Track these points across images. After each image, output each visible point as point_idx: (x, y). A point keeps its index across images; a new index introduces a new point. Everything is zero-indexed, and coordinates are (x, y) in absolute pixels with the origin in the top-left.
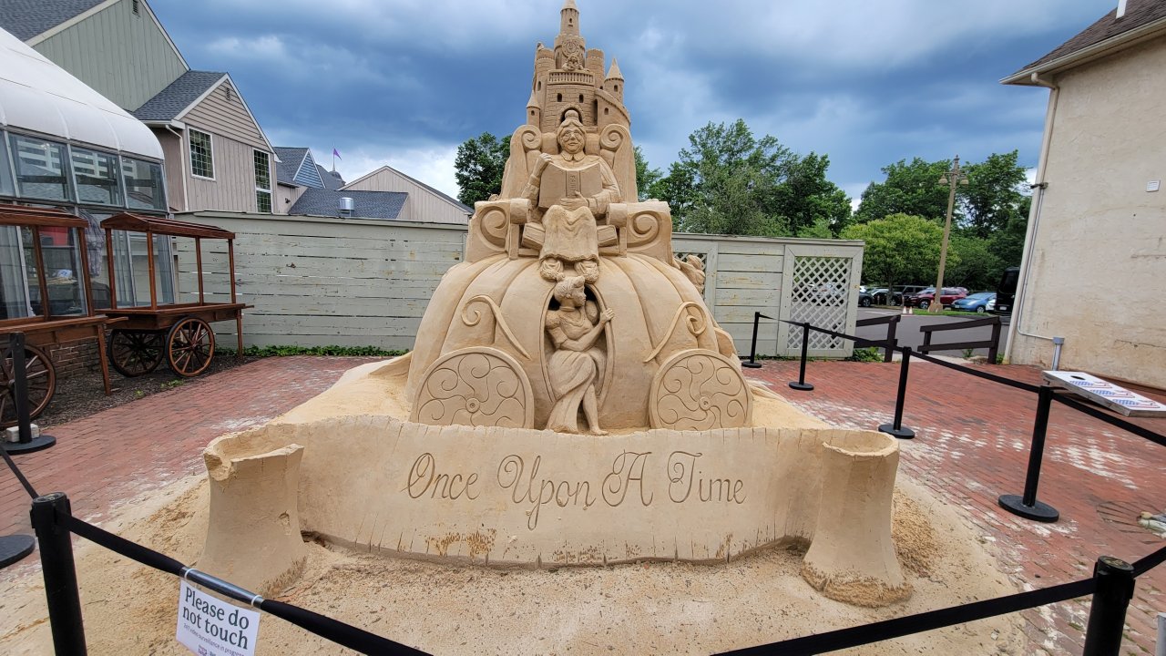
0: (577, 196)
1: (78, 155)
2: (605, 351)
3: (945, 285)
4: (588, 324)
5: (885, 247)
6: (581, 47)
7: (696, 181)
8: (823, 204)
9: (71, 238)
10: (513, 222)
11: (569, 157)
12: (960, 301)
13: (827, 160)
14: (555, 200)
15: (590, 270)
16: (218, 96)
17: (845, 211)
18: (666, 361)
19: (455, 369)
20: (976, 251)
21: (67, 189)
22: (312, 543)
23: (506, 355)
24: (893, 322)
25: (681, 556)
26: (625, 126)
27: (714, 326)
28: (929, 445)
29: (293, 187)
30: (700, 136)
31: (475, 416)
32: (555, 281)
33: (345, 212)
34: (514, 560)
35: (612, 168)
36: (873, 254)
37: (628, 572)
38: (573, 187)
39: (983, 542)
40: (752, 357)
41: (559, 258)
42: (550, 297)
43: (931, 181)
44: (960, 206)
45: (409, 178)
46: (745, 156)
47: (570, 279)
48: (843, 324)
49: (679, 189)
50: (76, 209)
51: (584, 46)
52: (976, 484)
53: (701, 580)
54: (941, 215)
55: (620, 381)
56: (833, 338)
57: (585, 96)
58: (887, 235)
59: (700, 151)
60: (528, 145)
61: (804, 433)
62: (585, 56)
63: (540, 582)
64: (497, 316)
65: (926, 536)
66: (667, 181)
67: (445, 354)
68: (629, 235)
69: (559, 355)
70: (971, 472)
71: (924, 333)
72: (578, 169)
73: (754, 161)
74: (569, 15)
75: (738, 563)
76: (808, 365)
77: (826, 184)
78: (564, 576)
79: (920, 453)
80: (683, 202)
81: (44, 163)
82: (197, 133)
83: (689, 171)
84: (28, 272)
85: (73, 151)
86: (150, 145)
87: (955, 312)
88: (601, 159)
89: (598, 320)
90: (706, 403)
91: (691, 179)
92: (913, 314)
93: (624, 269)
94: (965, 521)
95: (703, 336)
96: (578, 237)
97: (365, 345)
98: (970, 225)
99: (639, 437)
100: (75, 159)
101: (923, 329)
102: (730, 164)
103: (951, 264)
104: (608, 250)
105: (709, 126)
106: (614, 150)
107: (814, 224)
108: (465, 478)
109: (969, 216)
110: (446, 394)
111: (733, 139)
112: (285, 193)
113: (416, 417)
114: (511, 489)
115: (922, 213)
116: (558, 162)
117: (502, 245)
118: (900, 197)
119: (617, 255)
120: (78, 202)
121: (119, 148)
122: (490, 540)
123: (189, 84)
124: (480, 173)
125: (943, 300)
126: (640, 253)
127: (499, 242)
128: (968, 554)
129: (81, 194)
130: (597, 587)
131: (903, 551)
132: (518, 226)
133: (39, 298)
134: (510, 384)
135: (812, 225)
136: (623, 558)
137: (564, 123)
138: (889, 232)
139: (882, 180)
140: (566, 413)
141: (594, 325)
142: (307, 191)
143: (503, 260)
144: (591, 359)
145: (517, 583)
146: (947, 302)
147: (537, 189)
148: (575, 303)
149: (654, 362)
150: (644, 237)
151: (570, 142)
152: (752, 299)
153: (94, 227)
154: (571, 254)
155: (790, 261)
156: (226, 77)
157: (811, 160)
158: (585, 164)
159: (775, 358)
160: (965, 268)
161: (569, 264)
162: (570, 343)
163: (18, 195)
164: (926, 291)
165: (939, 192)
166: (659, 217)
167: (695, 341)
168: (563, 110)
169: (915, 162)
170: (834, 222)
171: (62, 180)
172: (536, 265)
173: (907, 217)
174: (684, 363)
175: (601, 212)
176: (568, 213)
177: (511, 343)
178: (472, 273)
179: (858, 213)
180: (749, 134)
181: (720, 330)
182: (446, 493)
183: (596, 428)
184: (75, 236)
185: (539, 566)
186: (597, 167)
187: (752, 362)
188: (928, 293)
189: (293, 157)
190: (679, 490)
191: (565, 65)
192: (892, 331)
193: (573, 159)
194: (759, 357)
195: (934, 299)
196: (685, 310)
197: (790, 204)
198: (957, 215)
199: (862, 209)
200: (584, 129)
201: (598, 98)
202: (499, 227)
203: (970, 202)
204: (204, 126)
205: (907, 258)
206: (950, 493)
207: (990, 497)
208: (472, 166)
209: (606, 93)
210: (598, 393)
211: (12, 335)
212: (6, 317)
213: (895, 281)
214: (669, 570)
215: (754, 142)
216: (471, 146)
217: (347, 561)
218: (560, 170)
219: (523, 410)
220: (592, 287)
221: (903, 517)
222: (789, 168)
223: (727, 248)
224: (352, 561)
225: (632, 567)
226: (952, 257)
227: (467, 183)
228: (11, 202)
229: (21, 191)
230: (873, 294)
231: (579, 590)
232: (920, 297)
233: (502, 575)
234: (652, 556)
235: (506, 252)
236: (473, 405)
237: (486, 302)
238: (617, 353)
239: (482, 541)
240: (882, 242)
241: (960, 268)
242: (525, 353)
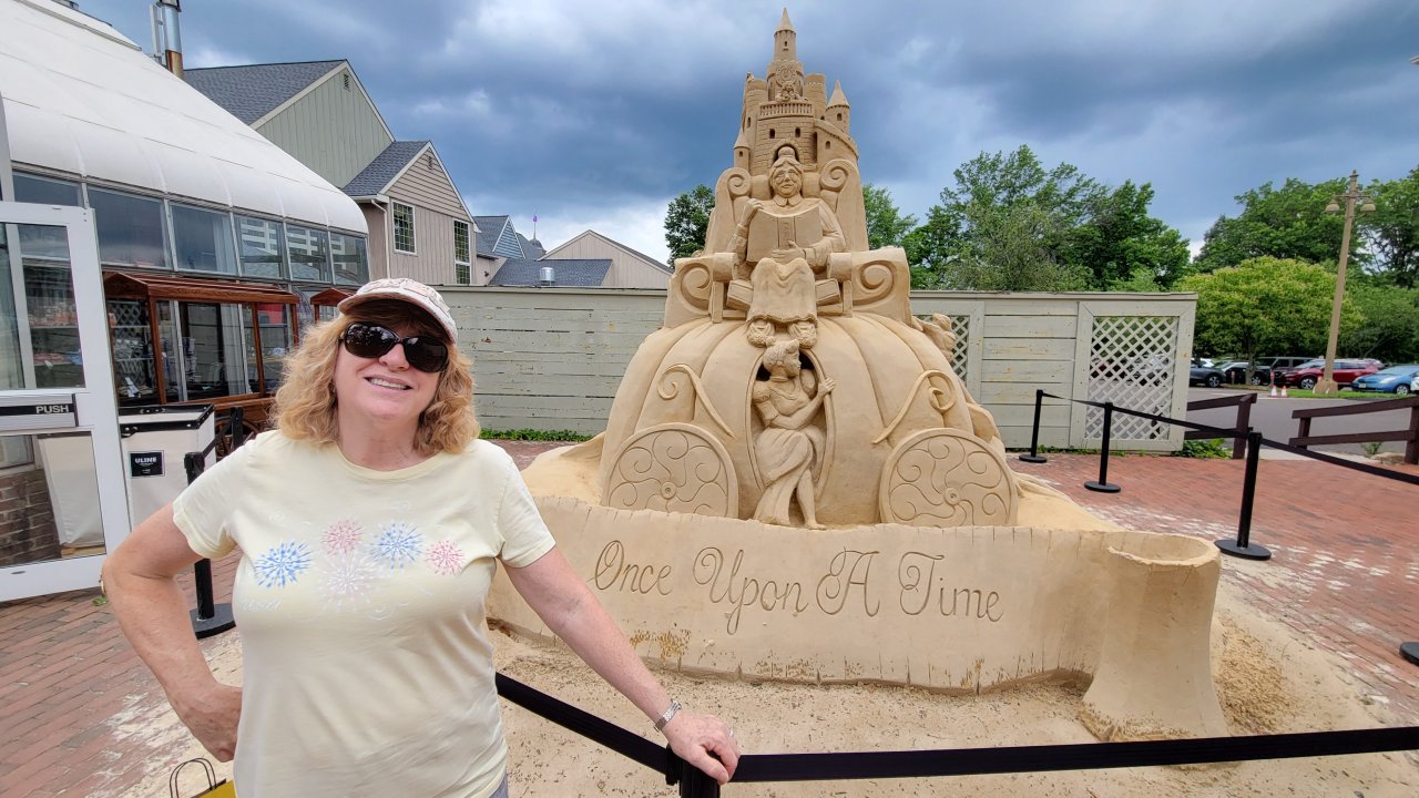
0: (791, 246)
1: (292, 235)
2: (823, 429)
3: (1341, 353)
4: (803, 397)
5: (1241, 304)
6: (798, 73)
7: (964, 227)
8: (1146, 249)
9: (285, 317)
10: (717, 280)
11: (783, 201)
12: (1367, 378)
13: (1149, 190)
14: (765, 252)
15: (805, 333)
16: (421, 166)
17: (1179, 258)
18: (901, 443)
19: (650, 448)
20: (1393, 305)
21: (283, 270)
22: (497, 631)
23: (707, 432)
24: (1245, 405)
25: (916, 680)
26: (850, 162)
27: (967, 400)
28: (1294, 570)
29: (493, 259)
30: (969, 171)
31: (671, 502)
32: (765, 346)
33: (545, 283)
34: (710, 666)
35: (835, 212)
36: (1223, 314)
37: (847, 694)
38: (786, 236)
39: (1368, 703)
40: (1033, 450)
41: (769, 320)
42: (758, 365)
43: (1315, 211)
44: (1365, 243)
45: (617, 244)
46: (1031, 193)
47: (782, 344)
48: (1166, 406)
49: (941, 239)
50: (290, 286)
51: (802, 72)
52: (1364, 626)
53: (940, 712)
54: (1335, 256)
55: (842, 465)
56: (1154, 424)
57: (802, 129)
58: (1245, 287)
59: (968, 189)
60: (736, 191)
61: (1085, 536)
62: (802, 83)
63: (740, 695)
64: (697, 388)
65: (1271, 686)
66: (925, 229)
67: (639, 431)
68: (855, 290)
69: (769, 434)
70: (1359, 609)
71: (1298, 420)
72: (792, 215)
73: (1044, 198)
74: (784, 37)
75: (992, 697)
76: (1110, 459)
77: (1150, 222)
78: (768, 691)
79: (1276, 580)
80: (945, 256)
81: (263, 245)
82: (400, 206)
83: (954, 216)
84: (248, 352)
85: (289, 230)
86: (357, 220)
87: (1359, 394)
88: (822, 202)
89: (816, 392)
90: (953, 496)
91: (957, 225)
92: (1288, 396)
93: (848, 330)
94: (1340, 673)
95: (950, 414)
96: (792, 294)
97: (560, 428)
98: (1383, 269)
99: (864, 533)
100: (291, 240)
101: (1296, 414)
102: (1010, 203)
103: (1351, 324)
104: (828, 309)
105: (981, 157)
106: (837, 190)
107: (1132, 276)
108: (657, 570)
109: (1381, 257)
110: (639, 477)
111: (1015, 172)
112: (484, 266)
113: (608, 499)
114: (709, 586)
115: (1302, 255)
116: (770, 208)
117: (705, 307)
118: (1267, 234)
119: (840, 315)
120: (292, 279)
121: (328, 224)
122: (684, 642)
123: (394, 156)
124: (694, 233)
125: (1337, 377)
126: (869, 311)
127: (702, 305)
128: (1341, 716)
129: (296, 271)
130: (807, 708)
131: (1233, 702)
132: (722, 285)
133: (256, 378)
134: (711, 467)
135: (1128, 277)
136: (842, 678)
137: (778, 163)
138: (1248, 283)
139: (1236, 212)
140: (776, 502)
141: (812, 398)
142: (506, 263)
143: (707, 323)
144: (806, 439)
145: (712, 694)
146: (1344, 379)
147: (745, 240)
148: (787, 371)
149: (885, 444)
150: (874, 293)
151: (784, 184)
152: (1034, 373)
153: (305, 304)
154: (783, 315)
155: (1086, 323)
156: (429, 145)
157: (1126, 192)
158: (802, 208)
159: (1067, 451)
160: (1377, 331)
161: (781, 327)
162: (781, 420)
163: (241, 275)
164: (1310, 364)
165: (1329, 224)
166: (894, 266)
167: (940, 419)
168: (776, 147)
169: (1290, 184)
170: (1163, 273)
171: (278, 259)
172: (742, 329)
173: (1276, 261)
174: (924, 445)
175: (820, 263)
176: (780, 266)
177: (712, 418)
178: (671, 340)
179: (1200, 259)
180: (1036, 164)
181: (978, 408)
182: (636, 586)
183: (812, 521)
184: (289, 314)
185: (738, 677)
186: (817, 210)
187: (1034, 454)
188: (1314, 366)
189: (493, 225)
190: (913, 600)
191: (778, 96)
192: (1244, 415)
193: (788, 204)
194: (1044, 450)
195: (1322, 375)
196: (927, 381)
197: (1098, 253)
198: (1362, 257)
199: (1206, 254)
200: (800, 167)
201: (818, 131)
202: (702, 287)
203: (1382, 237)
204: (407, 200)
205: (1277, 319)
206: (1321, 634)
207: (1386, 644)
208: (684, 225)
209: (826, 124)
210: (815, 481)
211: (233, 410)
212: (228, 394)
213: (1262, 352)
214: (900, 697)
215: (1043, 174)
216: (684, 202)
217: (531, 652)
218: (771, 217)
219: (725, 497)
220: (808, 352)
221: (1236, 657)
222: (1094, 204)
223: (995, 307)
224: (537, 654)
225: (852, 690)
226: (1351, 316)
227: (679, 245)
228: (234, 281)
229: (243, 270)
230: (1224, 370)
231: (784, 708)
232: (1300, 372)
233: (696, 683)
234: (878, 677)
235: (710, 315)
236: (668, 490)
237: (685, 371)
238: (838, 432)
239: (674, 643)
240: (1237, 296)
241: (1366, 331)
242: (729, 431)
